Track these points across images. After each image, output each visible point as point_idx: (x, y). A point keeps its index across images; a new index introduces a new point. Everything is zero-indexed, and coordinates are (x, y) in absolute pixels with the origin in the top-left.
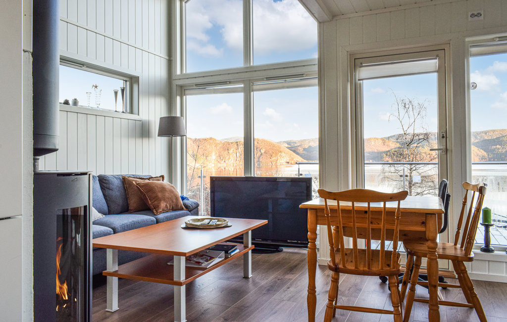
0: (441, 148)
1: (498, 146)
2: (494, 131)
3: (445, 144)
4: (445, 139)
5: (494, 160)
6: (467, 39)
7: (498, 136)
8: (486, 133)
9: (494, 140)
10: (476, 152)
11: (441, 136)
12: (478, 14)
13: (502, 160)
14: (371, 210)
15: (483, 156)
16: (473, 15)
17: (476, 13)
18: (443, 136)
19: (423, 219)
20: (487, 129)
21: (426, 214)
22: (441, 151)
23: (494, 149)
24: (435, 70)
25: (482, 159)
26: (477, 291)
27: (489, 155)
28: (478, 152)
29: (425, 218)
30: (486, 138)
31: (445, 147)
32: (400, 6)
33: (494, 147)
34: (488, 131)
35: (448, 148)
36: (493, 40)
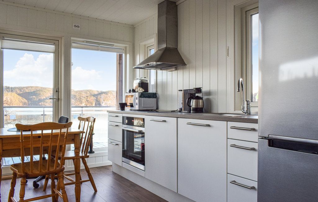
0: (55, 98)
1: (34, 96)
2: (32, 87)
3: (57, 96)
4: (57, 92)
5: (31, 105)
6: (72, 38)
7: (34, 90)
8: (27, 88)
9: (32, 92)
10: (21, 100)
11: (56, 90)
12: (78, 26)
13: (36, 105)
14: (43, 135)
15: (25, 102)
16: (75, 26)
17: (77, 25)
18: (57, 90)
19: (73, 137)
20: (28, 86)
21: (75, 134)
22: (55, 99)
23: (32, 98)
24: (53, 52)
25: (24, 104)
26: (91, 172)
27: (28, 102)
28: (22, 100)
29: (74, 137)
30: (27, 91)
31: (57, 97)
32: (35, 7)
33: (32, 97)
34: (28, 87)
35: (59, 98)
36: (83, 42)
